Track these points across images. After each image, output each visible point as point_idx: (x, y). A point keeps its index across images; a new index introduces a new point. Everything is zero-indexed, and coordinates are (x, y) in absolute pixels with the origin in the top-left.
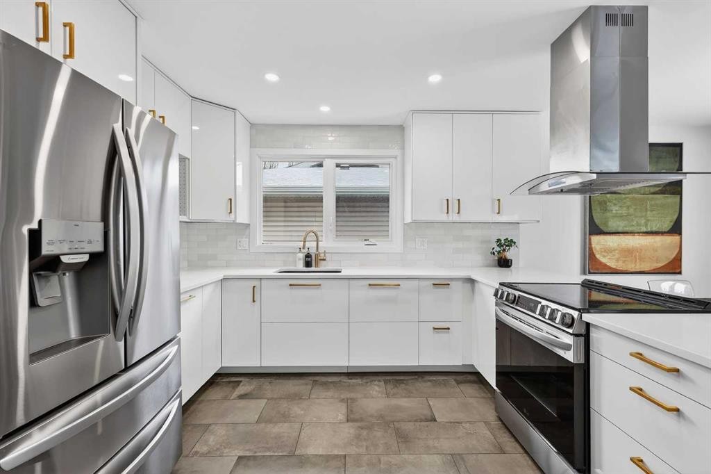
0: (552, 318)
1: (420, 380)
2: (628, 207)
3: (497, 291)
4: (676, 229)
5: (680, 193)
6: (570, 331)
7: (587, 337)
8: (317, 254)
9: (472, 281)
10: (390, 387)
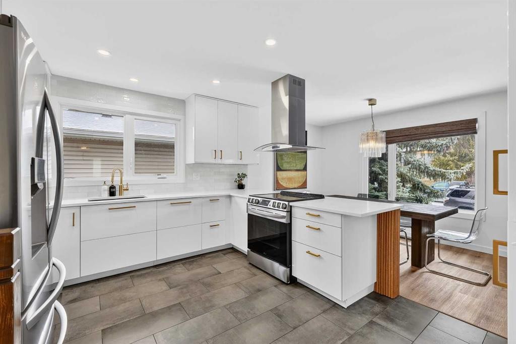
0: (278, 207)
1: (203, 258)
2: (290, 158)
3: (249, 199)
4: (305, 169)
5: (306, 153)
6: (285, 210)
7: (291, 212)
8: (121, 186)
9: (230, 197)
10: (187, 266)
